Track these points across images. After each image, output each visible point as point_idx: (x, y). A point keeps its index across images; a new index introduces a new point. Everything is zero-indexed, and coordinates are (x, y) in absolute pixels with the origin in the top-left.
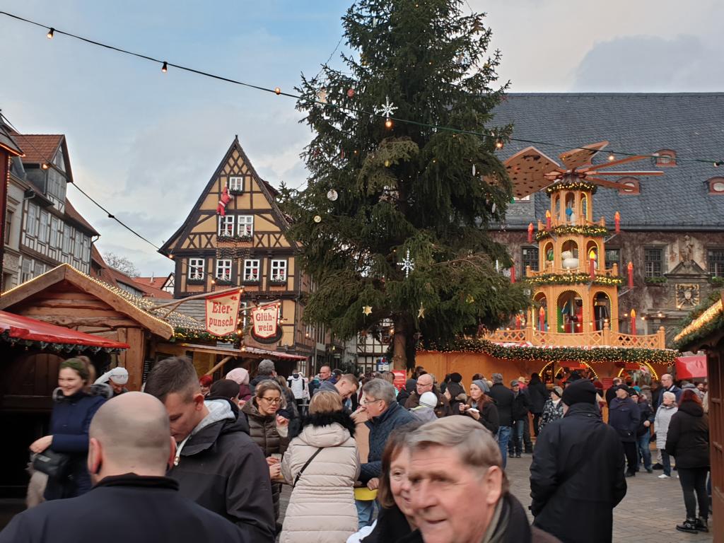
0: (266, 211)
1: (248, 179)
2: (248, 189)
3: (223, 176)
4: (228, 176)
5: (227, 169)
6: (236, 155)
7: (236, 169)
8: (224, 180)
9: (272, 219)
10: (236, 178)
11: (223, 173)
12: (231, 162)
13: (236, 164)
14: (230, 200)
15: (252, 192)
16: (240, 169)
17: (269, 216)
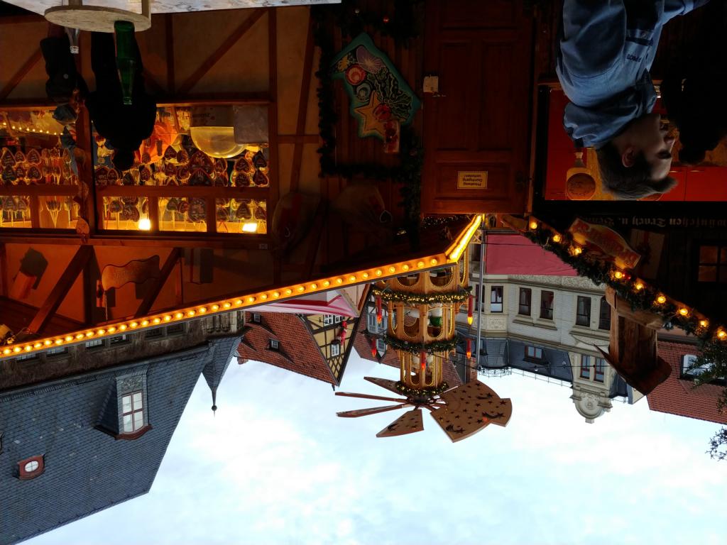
0: (317, 332)
1: (329, 357)
2: (328, 347)
3: (343, 354)
4: (340, 355)
5: (341, 361)
6: (337, 374)
7: (336, 362)
8: (342, 352)
9: (313, 326)
10: (335, 355)
11: (343, 356)
12: (339, 367)
13: (336, 366)
14: (339, 335)
15: (326, 346)
16: (333, 364)
17: (315, 328)
